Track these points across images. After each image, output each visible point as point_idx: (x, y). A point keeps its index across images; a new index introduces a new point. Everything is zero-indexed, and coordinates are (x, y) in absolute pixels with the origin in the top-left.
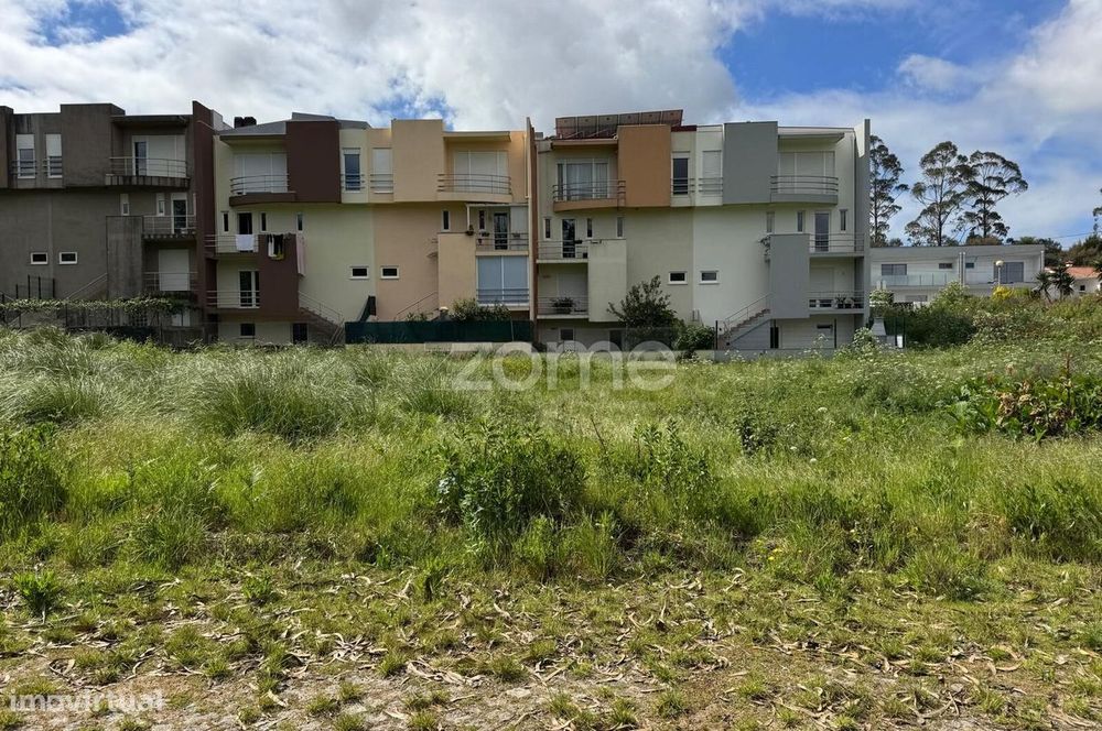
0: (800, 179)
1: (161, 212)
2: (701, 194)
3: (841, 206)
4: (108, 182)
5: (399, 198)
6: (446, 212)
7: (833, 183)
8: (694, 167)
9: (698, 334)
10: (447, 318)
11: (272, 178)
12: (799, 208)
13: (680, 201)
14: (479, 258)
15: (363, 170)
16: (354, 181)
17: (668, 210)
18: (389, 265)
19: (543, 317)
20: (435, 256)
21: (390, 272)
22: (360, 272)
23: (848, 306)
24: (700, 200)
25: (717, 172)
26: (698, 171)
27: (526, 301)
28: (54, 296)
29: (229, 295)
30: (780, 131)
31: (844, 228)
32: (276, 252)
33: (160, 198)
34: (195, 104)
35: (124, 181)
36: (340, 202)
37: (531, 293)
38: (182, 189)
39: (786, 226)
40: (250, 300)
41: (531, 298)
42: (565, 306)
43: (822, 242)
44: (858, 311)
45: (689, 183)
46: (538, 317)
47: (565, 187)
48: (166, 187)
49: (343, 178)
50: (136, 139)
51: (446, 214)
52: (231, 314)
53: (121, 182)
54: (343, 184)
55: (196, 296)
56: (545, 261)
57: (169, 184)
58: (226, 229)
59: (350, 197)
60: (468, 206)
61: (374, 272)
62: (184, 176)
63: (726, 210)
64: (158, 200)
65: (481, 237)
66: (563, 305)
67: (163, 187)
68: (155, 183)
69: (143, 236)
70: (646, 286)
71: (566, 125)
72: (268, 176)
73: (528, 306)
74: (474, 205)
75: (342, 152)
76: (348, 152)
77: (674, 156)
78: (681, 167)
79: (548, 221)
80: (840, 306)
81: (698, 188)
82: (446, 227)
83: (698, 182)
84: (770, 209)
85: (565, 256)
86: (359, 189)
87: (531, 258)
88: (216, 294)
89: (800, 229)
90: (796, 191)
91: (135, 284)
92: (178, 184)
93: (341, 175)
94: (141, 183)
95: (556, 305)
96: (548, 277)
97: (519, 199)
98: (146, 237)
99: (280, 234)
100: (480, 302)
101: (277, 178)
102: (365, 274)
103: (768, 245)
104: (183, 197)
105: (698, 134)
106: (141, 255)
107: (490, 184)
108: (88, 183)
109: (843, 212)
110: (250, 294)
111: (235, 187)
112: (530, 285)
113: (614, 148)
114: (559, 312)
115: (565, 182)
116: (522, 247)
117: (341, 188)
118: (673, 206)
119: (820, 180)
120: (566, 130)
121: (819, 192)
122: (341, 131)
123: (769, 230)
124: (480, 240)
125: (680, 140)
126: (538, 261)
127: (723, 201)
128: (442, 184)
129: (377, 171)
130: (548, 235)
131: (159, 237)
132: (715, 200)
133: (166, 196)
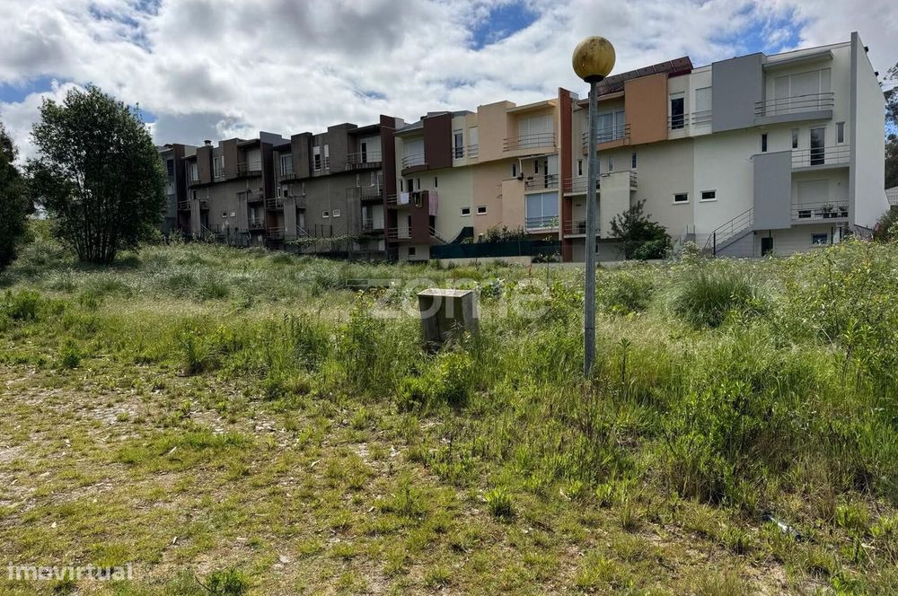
1: (373, 183)
2: (694, 126)
3: (838, 118)
4: (348, 169)
5: (481, 160)
7: (829, 99)
8: (688, 104)
10: (483, 241)
11: (419, 156)
12: (791, 126)
13: (677, 134)
14: (527, 196)
15: (465, 143)
16: (460, 153)
17: (665, 144)
18: (482, 206)
19: (570, 236)
20: (500, 197)
21: (482, 210)
22: (466, 211)
24: (693, 131)
25: (706, 106)
26: (690, 108)
28: (331, 234)
29: (403, 231)
30: (765, 60)
31: (841, 140)
32: (417, 203)
36: (451, 166)
37: (560, 218)
39: (780, 144)
41: (561, 222)
42: (583, 227)
43: (818, 156)
44: (842, 220)
45: (685, 118)
49: (454, 150)
50: (362, 141)
52: (405, 242)
53: (354, 168)
54: (454, 154)
55: (387, 232)
56: (574, 194)
59: (458, 162)
60: (520, 159)
61: (474, 211)
62: (381, 161)
63: (716, 137)
64: (372, 176)
65: (527, 180)
68: (371, 166)
69: (361, 198)
73: (558, 228)
74: (523, 158)
75: (453, 133)
76: (456, 133)
77: (671, 98)
78: (678, 106)
79: (580, 162)
80: (826, 216)
81: (691, 121)
82: (514, 175)
83: (691, 116)
86: (462, 157)
87: (560, 193)
88: (396, 230)
90: (790, 112)
92: (378, 166)
93: (451, 149)
94: (360, 167)
95: (579, 226)
96: (579, 205)
97: (551, 150)
98: (364, 198)
100: (528, 227)
102: (469, 213)
105: (692, 76)
106: (360, 210)
107: (538, 141)
108: (339, 170)
109: (841, 125)
111: (405, 164)
112: (560, 213)
113: (622, 99)
114: (580, 232)
116: (554, 185)
117: (452, 157)
118: (670, 139)
121: (814, 109)
122: (453, 120)
123: (765, 149)
124: (527, 183)
125: (677, 84)
126: (567, 195)
127: (713, 128)
128: (506, 146)
129: (471, 143)
130: (580, 173)
131: (373, 198)
132: (706, 130)
133: (376, 173)
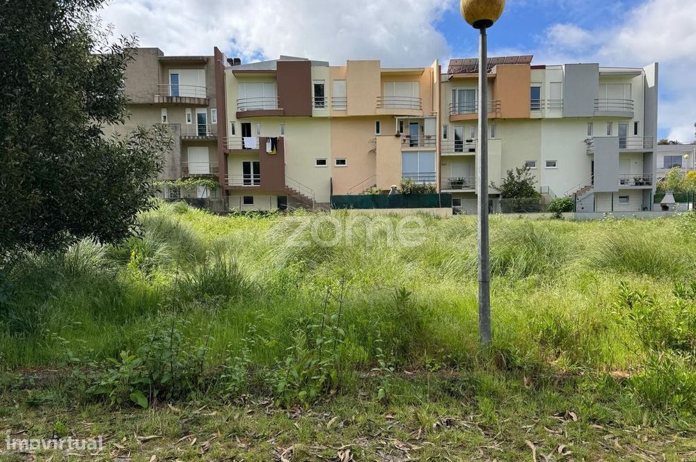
0: (611, 101)
1: (189, 121)
2: (549, 110)
3: (635, 119)
4: (156, 101)
5: (351, 113)
6: (378, 122)
7: (630, 104)
8: (544, 93)
9: (564, 202)
10: (397, 192)
11: (267, 100)
12: (609, 120)
13: (535, 115)
14: (403, 152)
15: (327, 94)
16: (320, 102)
17: (528, 121)
18: (341, 158)
19: (445, 191)
20: (374, 151)
21: (341, 162)
22: (322, 162)
23: (641, 184)
24: (548, 114)
25: (559, 96)
26: (546, 95)
27: (434, 181)
29: (236, 177)
30: (600, 70)
31: (636, 133)
32: (272, 149)
33: (188, 111)
34: (216, 49)
35: (168, 100)
36: (311, 116)
37: (437, 175)
38: (205, 106)
39: (600, 131)
40: (250, 181)
41: (437, 179)
42: (458, 184)
43: (623, 143)
44: (647, 187)
45: (541, 103)
46: (442, 191)
47: (457, 105)
48: (194, 105)
49: (313, 100)
50: (171, 72)
51: (378, 124)
52: (237, 190)
53: (165, 101)
54: (314, 104)
55: (218, 178)
56: (447, 154)
57: (197, 102)
58: (233, 133)
59: (317, 112)
60: (397, 118)
61: (331, 162)
62: (205, 97)
63: (566, 121)
64: (187, 113)
65: (405, 138)
66: (458, 183)
67: (192, 104)
68: (188, 101)
69: (181, 137)
70: (518, 171)
71: (456, 64)
72: (263, 97)
73: (435, 183)
74: (400, 117)
75: (313, 83)
76: (316, 83)
77: (530, 85)
78: (535, 92)
79: (446, 127)
80: (637, 184)
81: (546, 106)
82: (378, 131)
83: (547, 102)
84: (590, 121)
85: (456, 150)
86: (323, 107)
87: (438, 153)
88: (226, 176)
89: (609, 134)
91: (176, 170)
92: (202, 103)
93: (312, 98)
94: (179, 101)
95: (452, 183)
96: (445, 164)
97: (428, 113)
98: (183, 138)
99: (275, 137)
101: (270, 99)
102: (325, 164)
103: (589, 144)
104: (203, 111)
105: (546, 71)
106: (179, 150)
107: (409, 103)
108: (142, 101)
109: (636, 123)
110: (250, 177)
111: (240, 105)
112: (437, 170)
114: (453, 188)
115: (457, 101)
116: (431, 145)
117: (312, 106)
118: (530, 117)
119: (621, 102)
120: (455, 68)
121: (621, 110)
122: (312, 68)
123: (589, 134)
124: (404, 140)
125: (536, 75)
126: (442, 155)
127: (563, 115)
128: (379, 103)
129: (336, 95)
131: (192, 138)
132: (557, 114)
133: (193, 110)
